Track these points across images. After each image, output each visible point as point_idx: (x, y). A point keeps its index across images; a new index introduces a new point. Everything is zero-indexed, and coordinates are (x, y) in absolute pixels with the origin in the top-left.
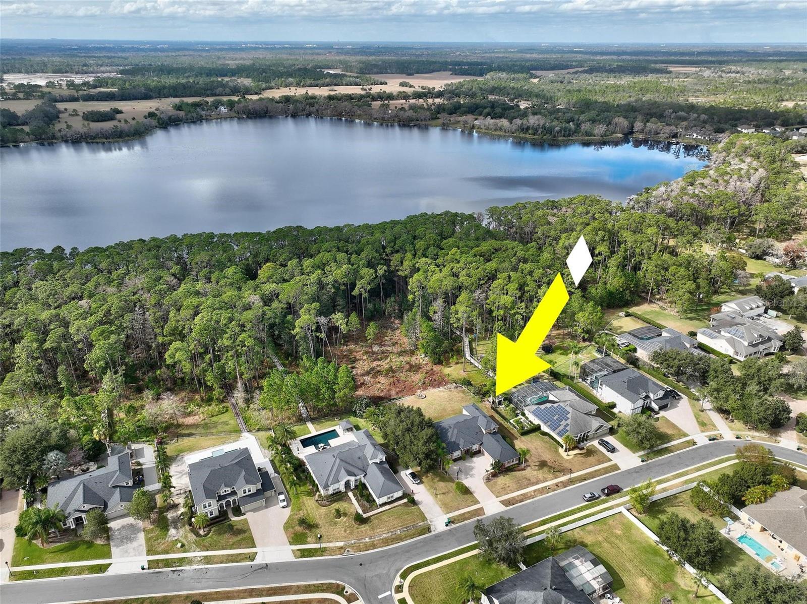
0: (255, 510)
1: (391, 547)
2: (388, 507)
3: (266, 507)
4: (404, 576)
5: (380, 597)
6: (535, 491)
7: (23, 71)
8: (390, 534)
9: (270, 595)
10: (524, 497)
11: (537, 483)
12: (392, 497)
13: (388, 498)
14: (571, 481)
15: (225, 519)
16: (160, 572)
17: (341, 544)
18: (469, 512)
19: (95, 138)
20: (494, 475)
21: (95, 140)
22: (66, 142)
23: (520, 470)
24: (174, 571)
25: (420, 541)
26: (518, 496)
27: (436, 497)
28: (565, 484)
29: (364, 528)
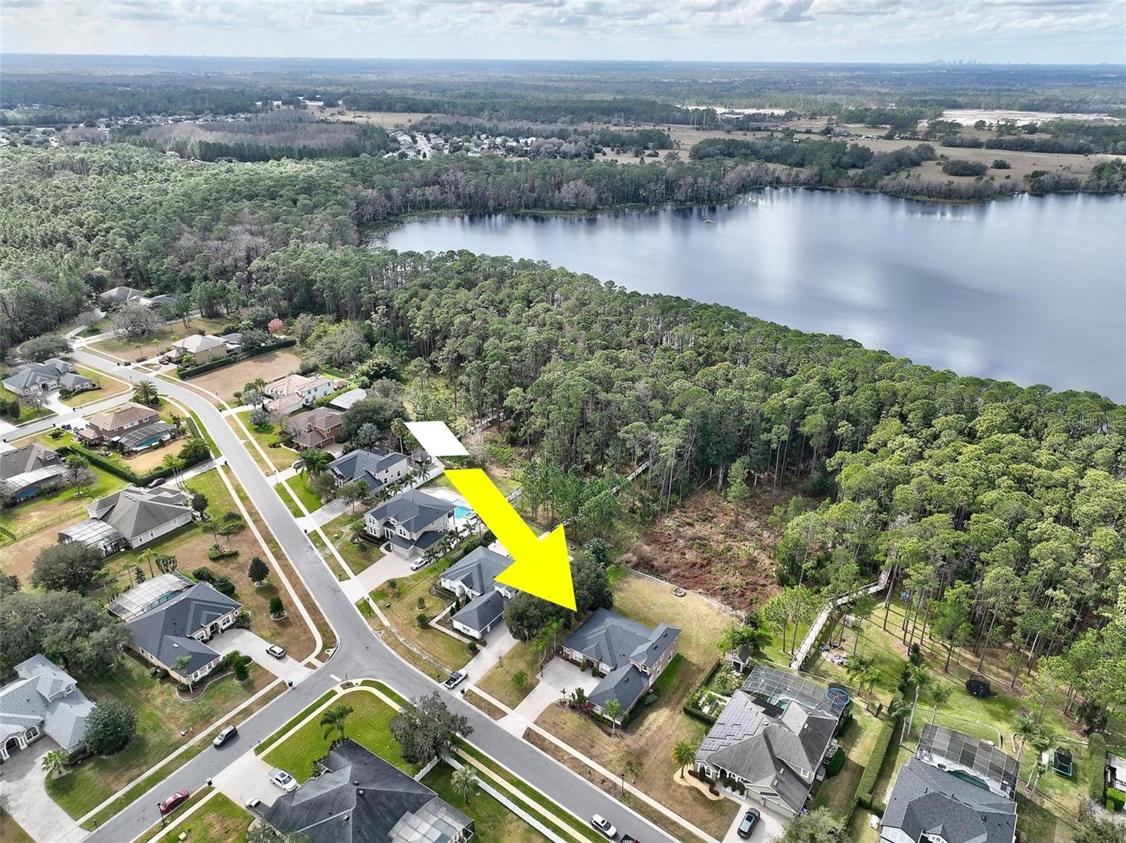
0: (399, 555)
1: (403, 660)
2: (456, 636)
3: (407, 559)
4: (364, 683)
5: (332, 676)
6: (574, 759)
7: (983, 106)
8: (419, 652)
9: (306, 607)
10: (555, 751)
11: (591, 758)
12: (468, 630)
13: (464, 628)
14: (625, 796)
15: (377, 544)
16: (307, 541)
17: (386, 623)
18: (490, 704)
19: (917, 194)
20: (573, 707)
21: (918, 197)
22: (885, 193)
23: (604, 731)
24: (311, 547)
25: (421, 678)
26: (551, 743)
27: (497, 668)
28: (613, 789)
29: (416, 631)
